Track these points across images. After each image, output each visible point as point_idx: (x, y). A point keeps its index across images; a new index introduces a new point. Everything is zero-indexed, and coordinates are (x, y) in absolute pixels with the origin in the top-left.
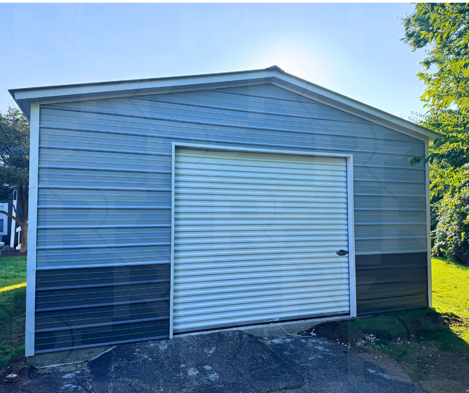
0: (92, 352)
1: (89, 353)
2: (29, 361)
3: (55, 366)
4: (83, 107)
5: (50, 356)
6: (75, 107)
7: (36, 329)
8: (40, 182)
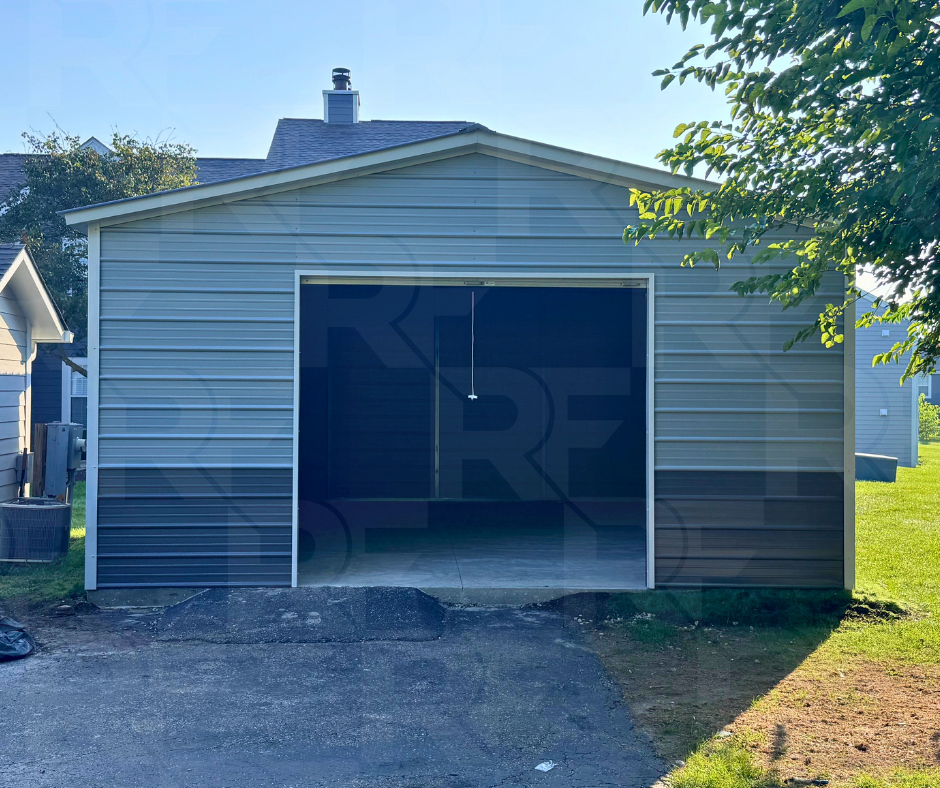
0: (176, 594)
1: (171, 595)
2: (89, 597)
3: (123, 607)
4: (165, 226)
5: (118, 592)
6: (154, 226)
7: (98, 553)
8: (103, 341)
